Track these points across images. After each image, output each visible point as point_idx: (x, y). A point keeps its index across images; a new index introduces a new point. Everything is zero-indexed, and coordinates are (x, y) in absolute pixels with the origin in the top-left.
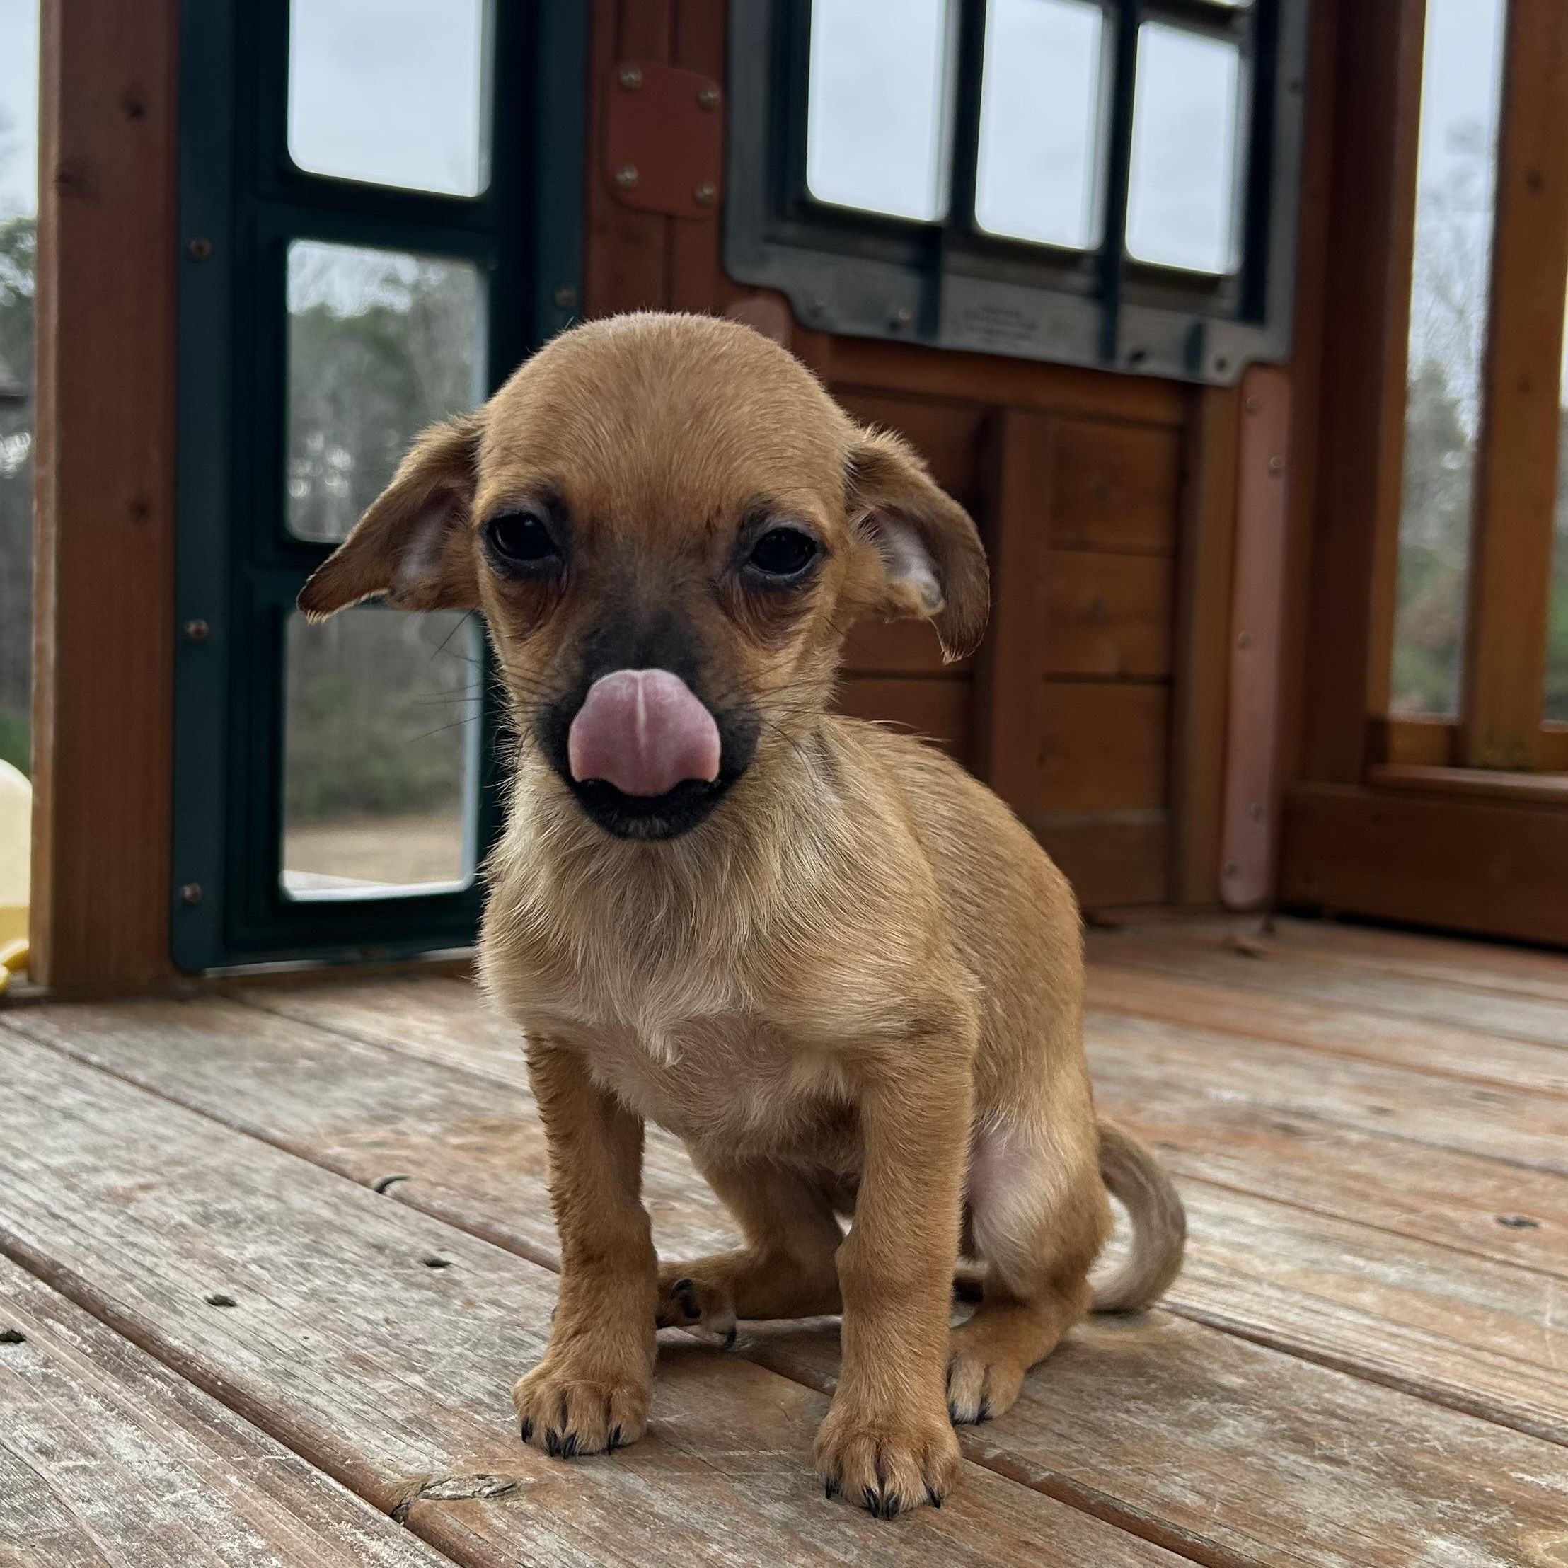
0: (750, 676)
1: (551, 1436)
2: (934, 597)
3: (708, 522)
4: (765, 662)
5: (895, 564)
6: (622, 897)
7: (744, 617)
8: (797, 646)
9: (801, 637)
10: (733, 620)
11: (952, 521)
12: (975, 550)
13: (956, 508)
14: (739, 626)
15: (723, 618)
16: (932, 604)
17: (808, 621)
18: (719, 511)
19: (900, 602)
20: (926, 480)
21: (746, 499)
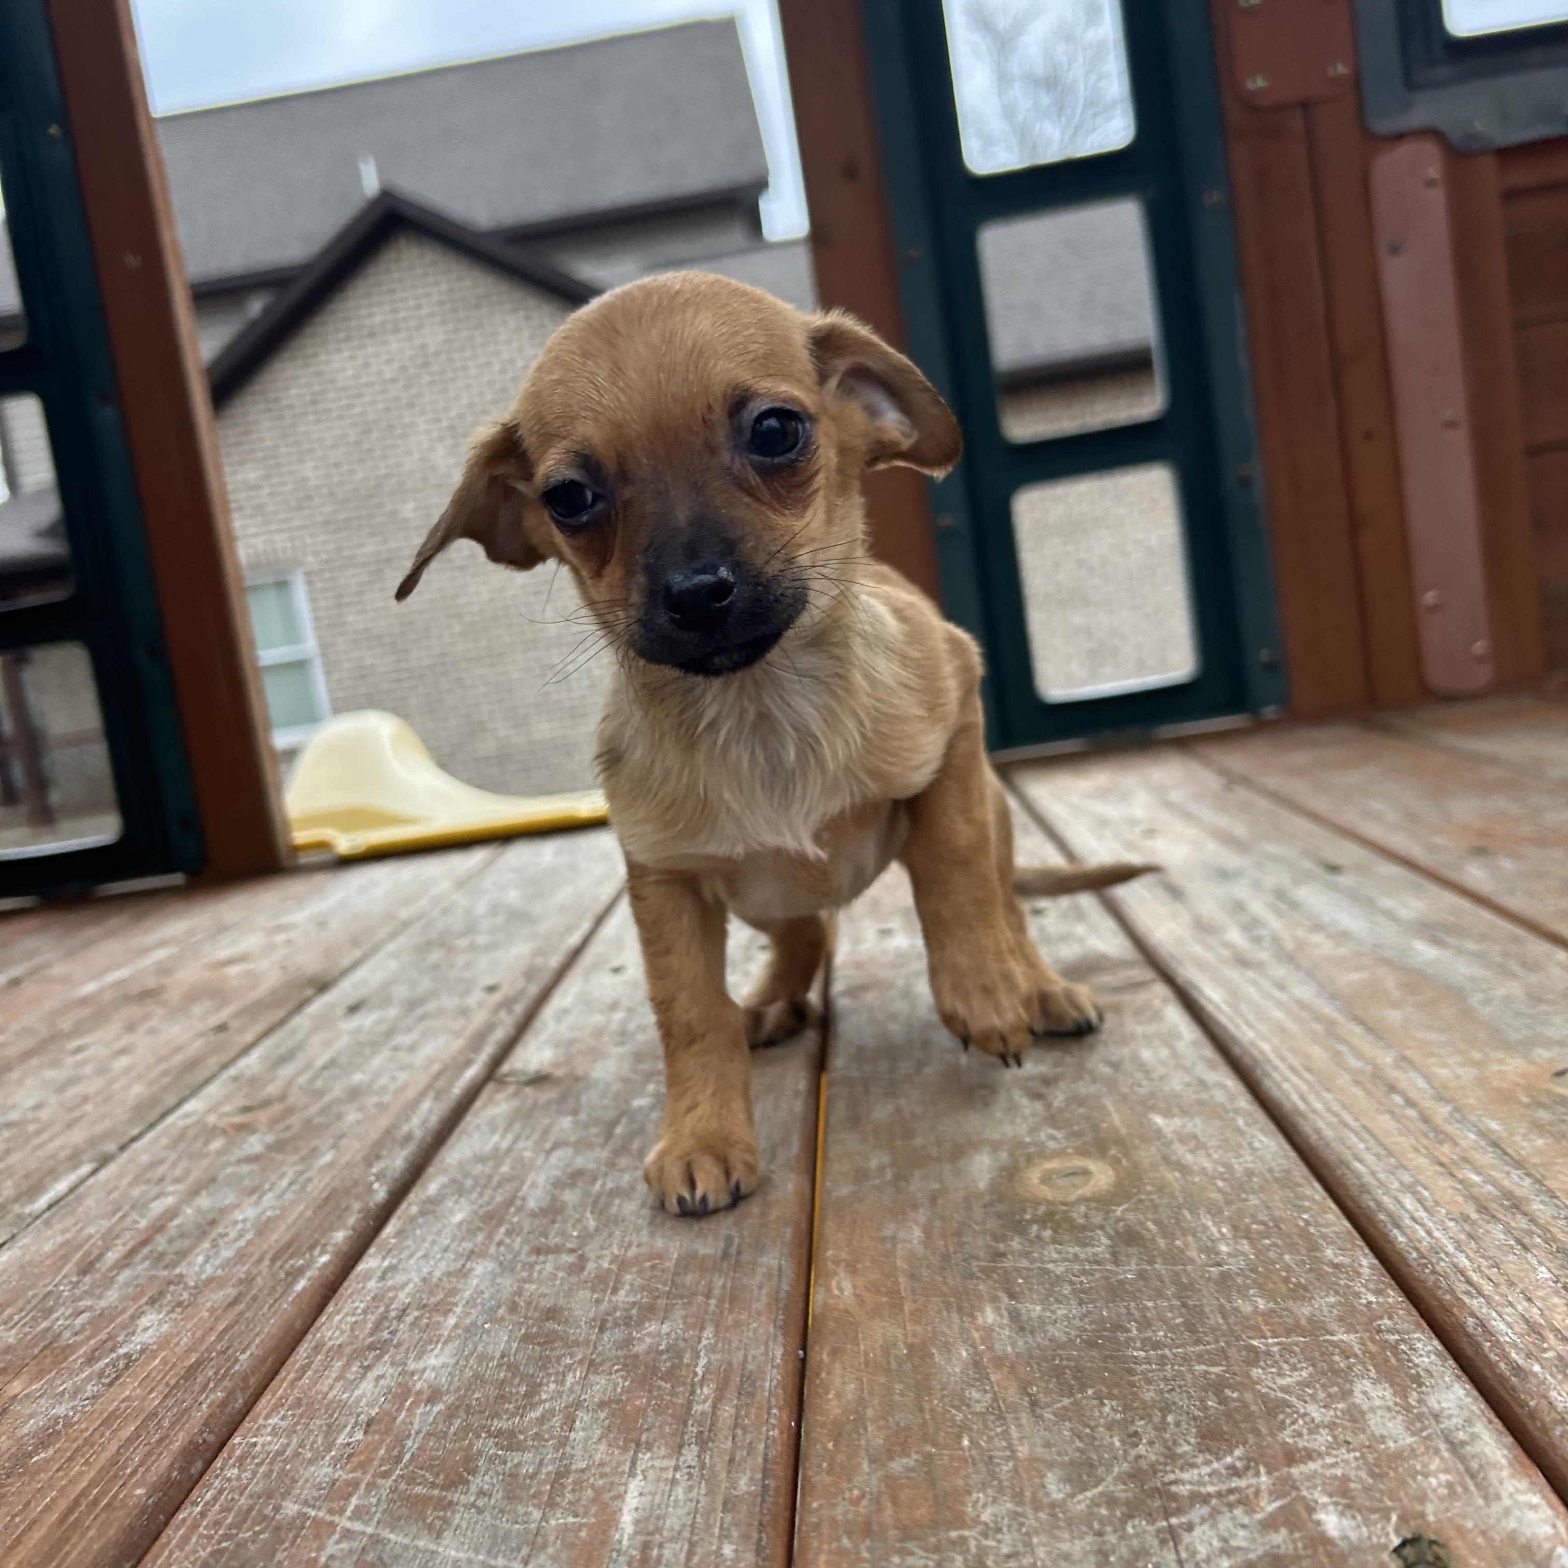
0: (787, 538)
1: (681, 1200)
2: (908, 430)
3: (704, 421)
4: (798, 524)
5: (872, 412)
6: (753, 753)
7: (766, 495)
8: (819, 503)
9: (821, 494)
10: (758, 499)
11: (902, 370)
12: (926, 390)
13: (903, 359)
14: (764, 503)
15: (747, 499)
16: (907, 436)
17: (820, 480)
18: (710, 407)
19: (886, 438)
20: (875, 339)
21: (730, 391)
